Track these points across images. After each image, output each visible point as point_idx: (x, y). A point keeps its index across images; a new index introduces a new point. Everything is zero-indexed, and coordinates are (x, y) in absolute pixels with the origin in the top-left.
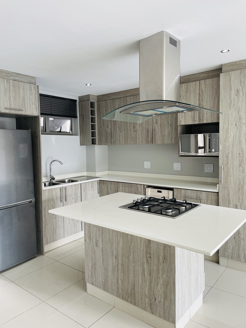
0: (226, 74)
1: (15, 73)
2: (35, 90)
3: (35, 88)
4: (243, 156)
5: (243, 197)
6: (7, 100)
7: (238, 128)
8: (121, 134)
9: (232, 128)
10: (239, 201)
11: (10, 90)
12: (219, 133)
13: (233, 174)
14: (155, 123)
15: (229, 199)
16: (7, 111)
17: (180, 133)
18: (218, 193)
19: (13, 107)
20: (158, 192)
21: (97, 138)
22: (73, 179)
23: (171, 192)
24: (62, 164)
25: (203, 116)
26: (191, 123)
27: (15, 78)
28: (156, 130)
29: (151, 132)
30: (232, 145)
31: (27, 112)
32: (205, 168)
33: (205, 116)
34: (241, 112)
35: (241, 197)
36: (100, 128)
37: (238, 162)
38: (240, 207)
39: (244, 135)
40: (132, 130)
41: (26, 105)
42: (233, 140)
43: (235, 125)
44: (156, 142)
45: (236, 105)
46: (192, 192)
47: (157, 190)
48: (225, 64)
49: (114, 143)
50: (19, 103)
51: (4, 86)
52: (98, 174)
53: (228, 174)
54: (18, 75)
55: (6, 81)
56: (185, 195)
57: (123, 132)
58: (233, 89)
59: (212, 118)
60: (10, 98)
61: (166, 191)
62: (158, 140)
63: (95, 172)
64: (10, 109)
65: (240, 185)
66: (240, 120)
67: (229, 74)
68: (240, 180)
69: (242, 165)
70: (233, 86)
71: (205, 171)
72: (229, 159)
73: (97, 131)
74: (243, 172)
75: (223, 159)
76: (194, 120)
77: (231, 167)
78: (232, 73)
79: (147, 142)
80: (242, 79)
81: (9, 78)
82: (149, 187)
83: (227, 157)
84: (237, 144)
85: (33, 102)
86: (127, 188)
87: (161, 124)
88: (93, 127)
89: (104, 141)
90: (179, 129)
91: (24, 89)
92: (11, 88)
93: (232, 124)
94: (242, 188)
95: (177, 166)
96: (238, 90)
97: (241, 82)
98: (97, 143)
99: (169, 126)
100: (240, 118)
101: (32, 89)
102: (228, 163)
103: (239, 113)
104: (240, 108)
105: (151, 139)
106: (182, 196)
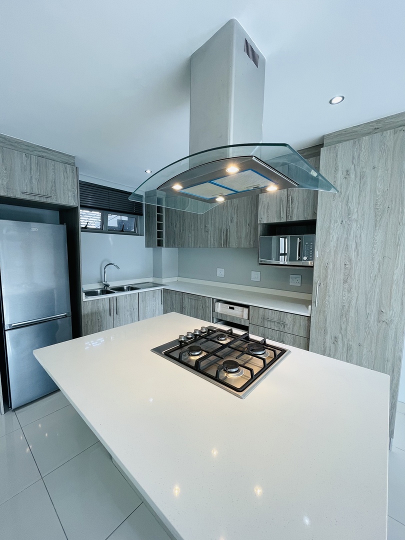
0: (330, 148)
1: (42, 148)
2: (73, 172)
3: (73, 170)
4: (351, 268)
5: (346, 326)
6: (26, 181)
7: (346, 227)
8: (190, 235)
9: (335, 227)
10: (340, 333)
11: (31, 169)
12: (315, 234)
13: (334, 293)
14: (230, 221)
15: (325, 327)
16: (27, 197)
17: (260, 234)
18: (310, 317)
19: (36, 191)
20: (230, 308)
21: (164, 239)
22: (134, 286)
23: (246, 310)
24: (118, 268)
25: (292, 212)
26: (275, 220)
27: (40, 154)
28: (231, 230)
29: (225, 233)
30: (335, 251)
31: (59, 200)
32: (291, 280)
33: (295, 212)
34: (351, 204)
35: (343, 326)
36: (167, 227)
37: (342, 277)
38: (341, 340)
39: (354, 238)
40: (203, 230)
41: (58, 191)
42: (337, 245)
43: (340, 222)
44: (230, 245)
45: (343, 194)
46: (273, 313)
47: (229, 306)
48: (329, 135)
49: (183, 246)
50: (46, 188)
51: (22, 163)
52: (164, 281)
53: (326, 293)
54: (46, 151)
55: (24, 155)
56: (264, 316)
57: (193, 232)
58: (340, 169)
59: (305, 214)
60: (32, 179)
61: (240, 308)
62: (233, 243)
63: (162, 278)
64: (31, 194)
65: (343, 308)
66: (349, 215)
67: (336, 147)
68: (344, 303)
69: (349, 281)
70: (340, 165)
71: (291, 284)
72: (329, 271)
73: (164, 231)
74: (349, 291)
75: (320, 271)
76: (279, 217)
77: (330, 282)
78: (340, 146)
79: (220, 245)
80: (356, 154)
81: (30, 153)
82: (219, 301)
83: (326, 268)
84: (343, 250)
85: (69, 188)
86: (193, 300)
87: (237, 223)
88: (160, 226)
89: (172, 243)
90: (260, 229)
91: (54, 169)
92: (34, 167)
93: (336, 222)
94: (346, 314)
95: (255, 276)
96: (347, 171)
97: (353, 158)
98: (164, 245)
99: (247, 225)
100: (349, 213)
101: (68, 171)
102: (326, 277)
103: (347, 205)
104: (350, 198)
105: (224, 242)
106: (260, 317)
